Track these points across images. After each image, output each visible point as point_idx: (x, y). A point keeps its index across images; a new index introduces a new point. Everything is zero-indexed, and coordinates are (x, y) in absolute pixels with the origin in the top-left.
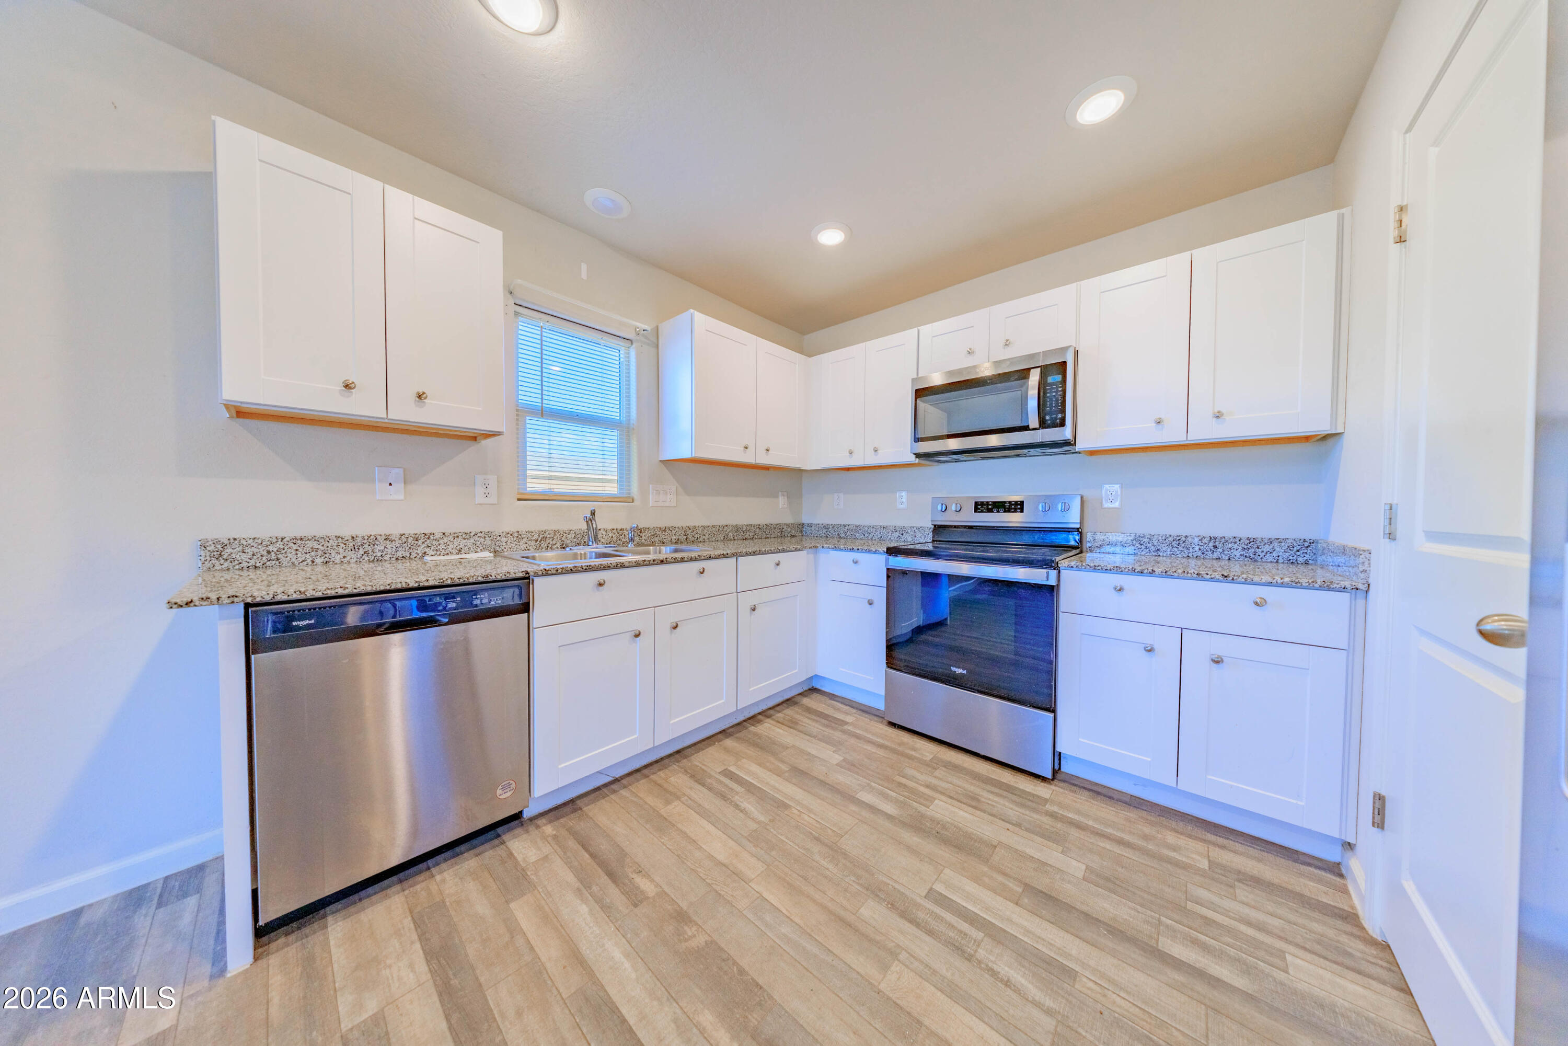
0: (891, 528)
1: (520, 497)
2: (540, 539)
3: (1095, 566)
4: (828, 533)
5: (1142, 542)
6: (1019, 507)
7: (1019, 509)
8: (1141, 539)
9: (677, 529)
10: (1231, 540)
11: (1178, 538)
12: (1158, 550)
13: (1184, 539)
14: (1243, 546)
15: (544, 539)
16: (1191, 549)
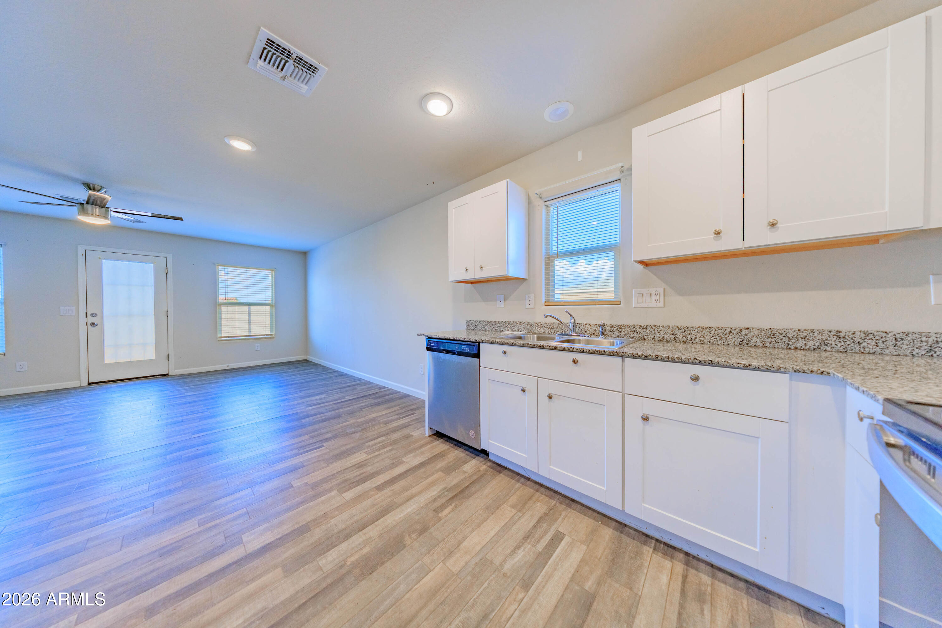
1: (546, 304)
2: (550, 328)
9: (661, 328)
15: (553, 327)
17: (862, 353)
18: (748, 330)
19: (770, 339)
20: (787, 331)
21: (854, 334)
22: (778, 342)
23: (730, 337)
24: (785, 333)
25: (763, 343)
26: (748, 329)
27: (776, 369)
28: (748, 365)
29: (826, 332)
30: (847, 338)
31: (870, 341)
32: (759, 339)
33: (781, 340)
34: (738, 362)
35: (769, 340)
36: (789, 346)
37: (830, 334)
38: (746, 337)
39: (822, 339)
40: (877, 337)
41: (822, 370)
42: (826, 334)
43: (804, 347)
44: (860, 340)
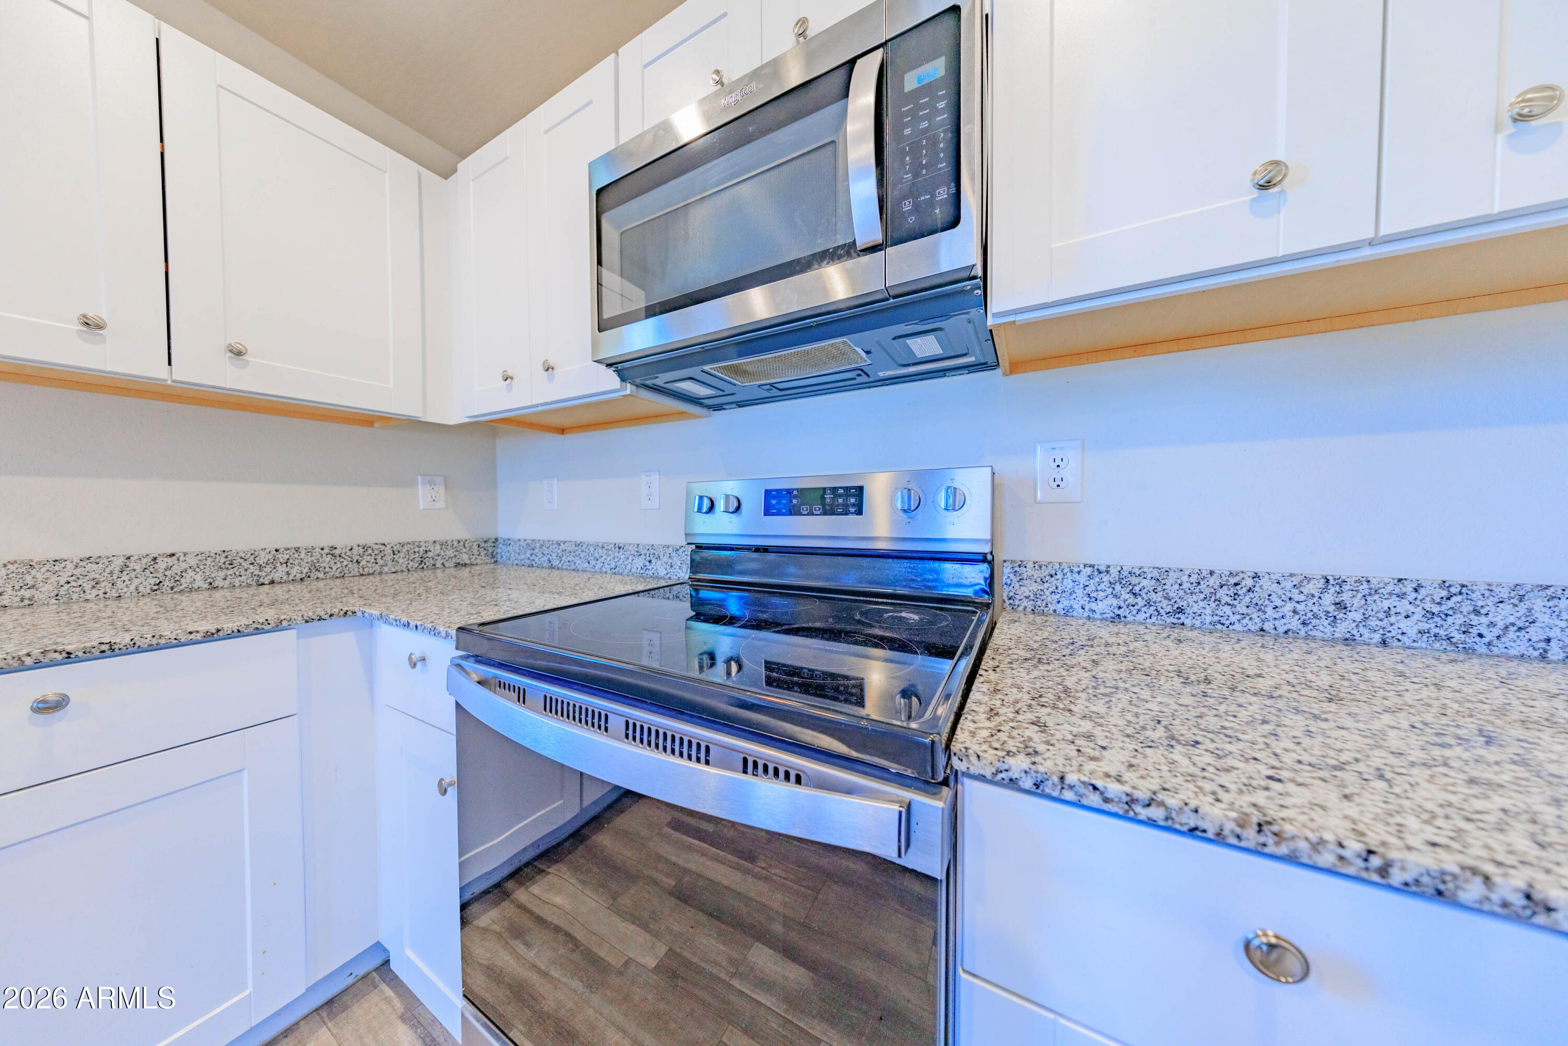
0: (631, 548)
3: (1131, 801)
4: (534, 557)
5: (1137, 589)
6: (853, 500)
7: (853, 505)
8: (1134, 580)
10: (1390, 588)
11: (1233, 581)
12: (1180, 610)
13: (1249, 582)
14: (1428, 606)
16: (1269, 610)
17: (362, 575)
18: (174, 558)
19: (225, 571)
20: (256, 553)
21: (351, 549)
22: (241, 576)
23: (125, 578)
24: (253, 557)
25: (209, 580)
26: (173, 555)
27: (274, 625)
28: (214, 631)
29: (318, 550)
30: (344, 556)
31: (369, 557)
32: (201, 573)
33: (246, 570)
34: (189, 631)
35: (222, 574)
36: (262, 580)
37: (323, 552)
38: (168, 573)
39: (312, 561)
40: (376, 552)
41: (345, 609)
42: (317, 554)
43: (285, 578)
44: (358, 557)
